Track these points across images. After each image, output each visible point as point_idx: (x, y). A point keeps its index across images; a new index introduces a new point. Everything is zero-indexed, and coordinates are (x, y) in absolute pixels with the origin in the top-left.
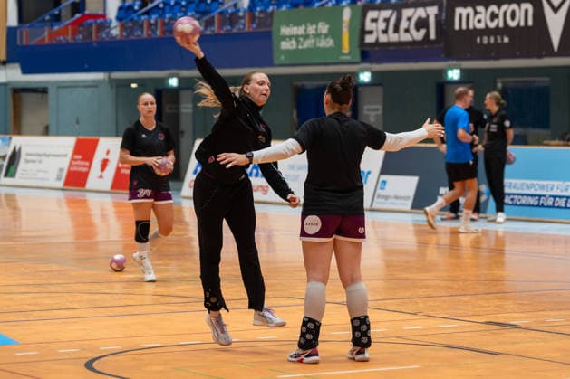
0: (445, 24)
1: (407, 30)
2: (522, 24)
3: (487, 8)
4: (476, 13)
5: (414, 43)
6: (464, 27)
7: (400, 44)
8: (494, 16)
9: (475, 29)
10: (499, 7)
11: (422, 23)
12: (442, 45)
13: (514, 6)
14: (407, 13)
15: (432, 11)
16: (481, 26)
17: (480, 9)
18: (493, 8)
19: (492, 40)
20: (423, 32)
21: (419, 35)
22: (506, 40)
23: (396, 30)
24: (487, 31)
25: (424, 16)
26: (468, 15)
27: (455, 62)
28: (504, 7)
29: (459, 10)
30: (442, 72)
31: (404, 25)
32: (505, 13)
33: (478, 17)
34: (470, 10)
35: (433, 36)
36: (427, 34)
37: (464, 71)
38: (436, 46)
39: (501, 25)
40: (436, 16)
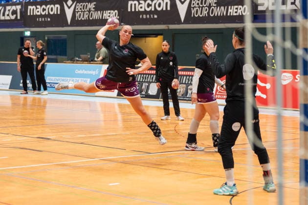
0: (24, 13)
1: (8, 15)
2: (56, 13)
3: (41, 6)
4: (37, 8)
5: (11, 20)
6: (32, 14)
7: (5, 20)
8: (44, 10)
9: (36, 15)
10: (46, 6)
11: (14, 12)
12: (23, 21)
13: (52, 6)
14: (8, 8)
15: (19, 7)
16: (39, 14)
17: (38, 7)
18: (44, 6)
19: (43, 19)
20: (15, 16)
21: (13, 17)
22: (49, 19)
23: (4, 15)
24: (41, 16)
25: (15, 9)
26: (33, 9)
27: (28, 29)
28: (48, 6)
29: (30, 7)
30: (23, 33)
31: (7, 13)
32: (49, 8)
33: (37, 10)
34: (34, 7)
35: (19, 18)
36: (17, 17)
37: (32, 32)
38: (20, 22)
39: (47, 13)
40: (20, 9)
